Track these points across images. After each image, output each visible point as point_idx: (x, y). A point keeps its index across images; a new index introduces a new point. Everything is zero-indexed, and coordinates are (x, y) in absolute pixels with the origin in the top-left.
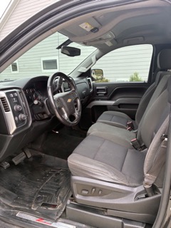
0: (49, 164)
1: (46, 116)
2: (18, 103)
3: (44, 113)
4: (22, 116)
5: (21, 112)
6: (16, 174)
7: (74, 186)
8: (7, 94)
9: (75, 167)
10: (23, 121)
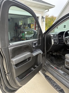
0: (63, 58)
1: (63, 43)
2: (55, 38)
3: (63, 42)
4: (55, 41)
5: (55, 40)
6: (53, 58)
7: (65, 62)
8: (53, 35)
9: (67, 57)
10: (56, 42)
